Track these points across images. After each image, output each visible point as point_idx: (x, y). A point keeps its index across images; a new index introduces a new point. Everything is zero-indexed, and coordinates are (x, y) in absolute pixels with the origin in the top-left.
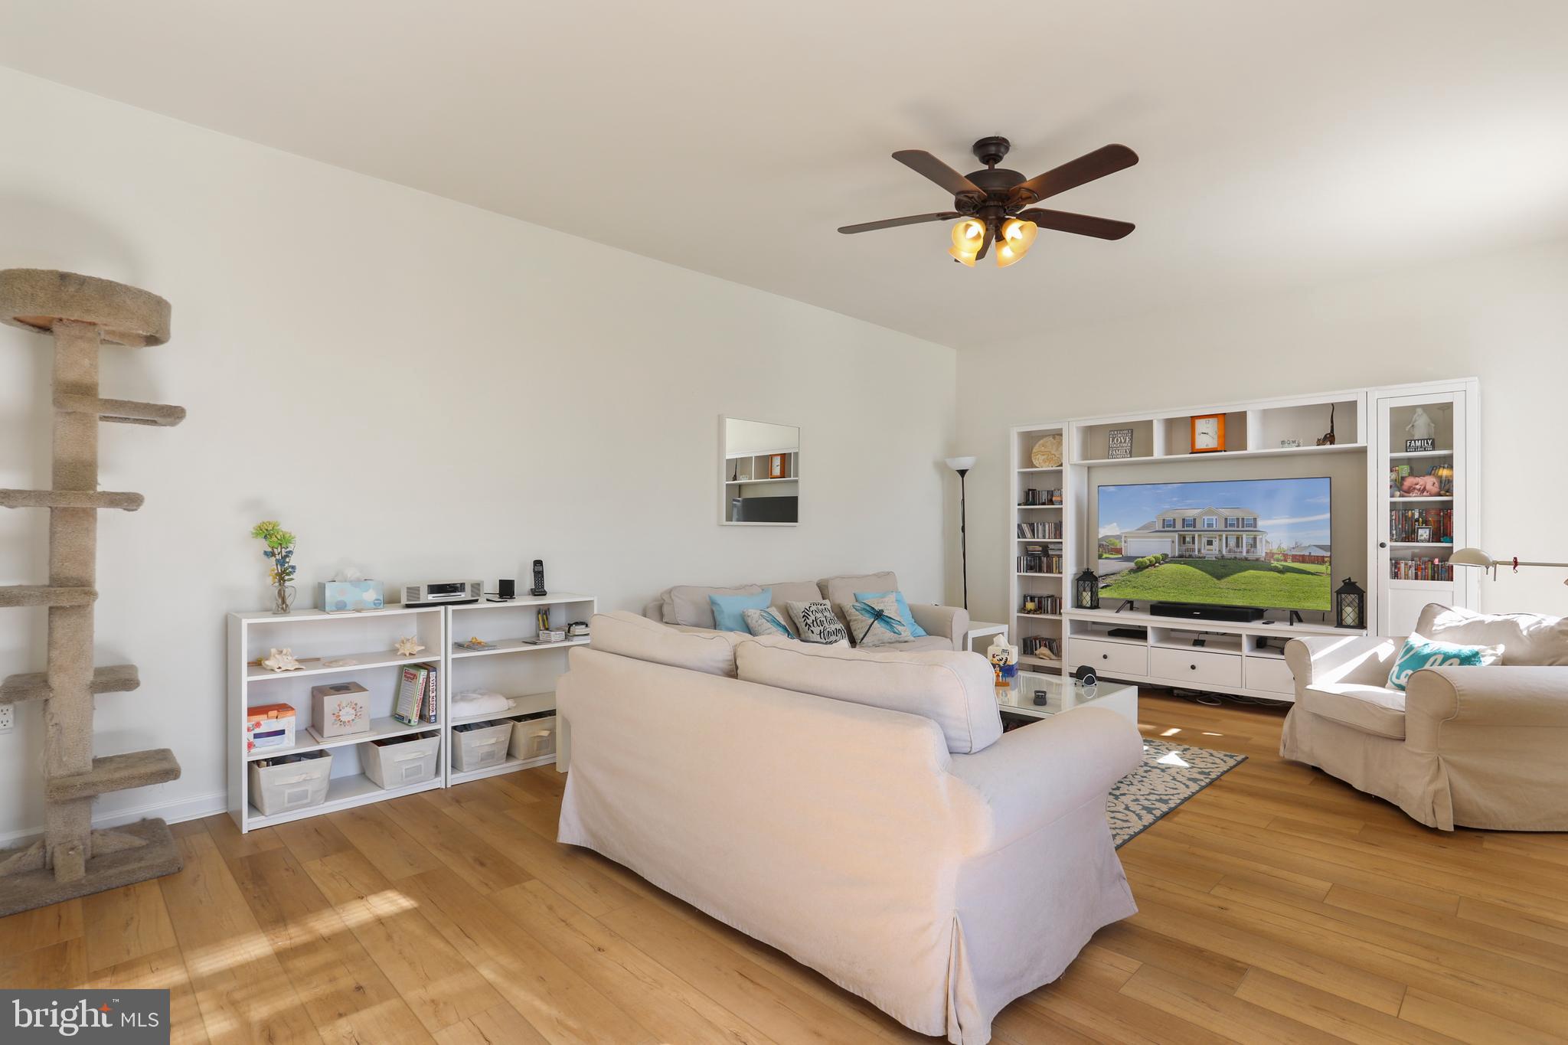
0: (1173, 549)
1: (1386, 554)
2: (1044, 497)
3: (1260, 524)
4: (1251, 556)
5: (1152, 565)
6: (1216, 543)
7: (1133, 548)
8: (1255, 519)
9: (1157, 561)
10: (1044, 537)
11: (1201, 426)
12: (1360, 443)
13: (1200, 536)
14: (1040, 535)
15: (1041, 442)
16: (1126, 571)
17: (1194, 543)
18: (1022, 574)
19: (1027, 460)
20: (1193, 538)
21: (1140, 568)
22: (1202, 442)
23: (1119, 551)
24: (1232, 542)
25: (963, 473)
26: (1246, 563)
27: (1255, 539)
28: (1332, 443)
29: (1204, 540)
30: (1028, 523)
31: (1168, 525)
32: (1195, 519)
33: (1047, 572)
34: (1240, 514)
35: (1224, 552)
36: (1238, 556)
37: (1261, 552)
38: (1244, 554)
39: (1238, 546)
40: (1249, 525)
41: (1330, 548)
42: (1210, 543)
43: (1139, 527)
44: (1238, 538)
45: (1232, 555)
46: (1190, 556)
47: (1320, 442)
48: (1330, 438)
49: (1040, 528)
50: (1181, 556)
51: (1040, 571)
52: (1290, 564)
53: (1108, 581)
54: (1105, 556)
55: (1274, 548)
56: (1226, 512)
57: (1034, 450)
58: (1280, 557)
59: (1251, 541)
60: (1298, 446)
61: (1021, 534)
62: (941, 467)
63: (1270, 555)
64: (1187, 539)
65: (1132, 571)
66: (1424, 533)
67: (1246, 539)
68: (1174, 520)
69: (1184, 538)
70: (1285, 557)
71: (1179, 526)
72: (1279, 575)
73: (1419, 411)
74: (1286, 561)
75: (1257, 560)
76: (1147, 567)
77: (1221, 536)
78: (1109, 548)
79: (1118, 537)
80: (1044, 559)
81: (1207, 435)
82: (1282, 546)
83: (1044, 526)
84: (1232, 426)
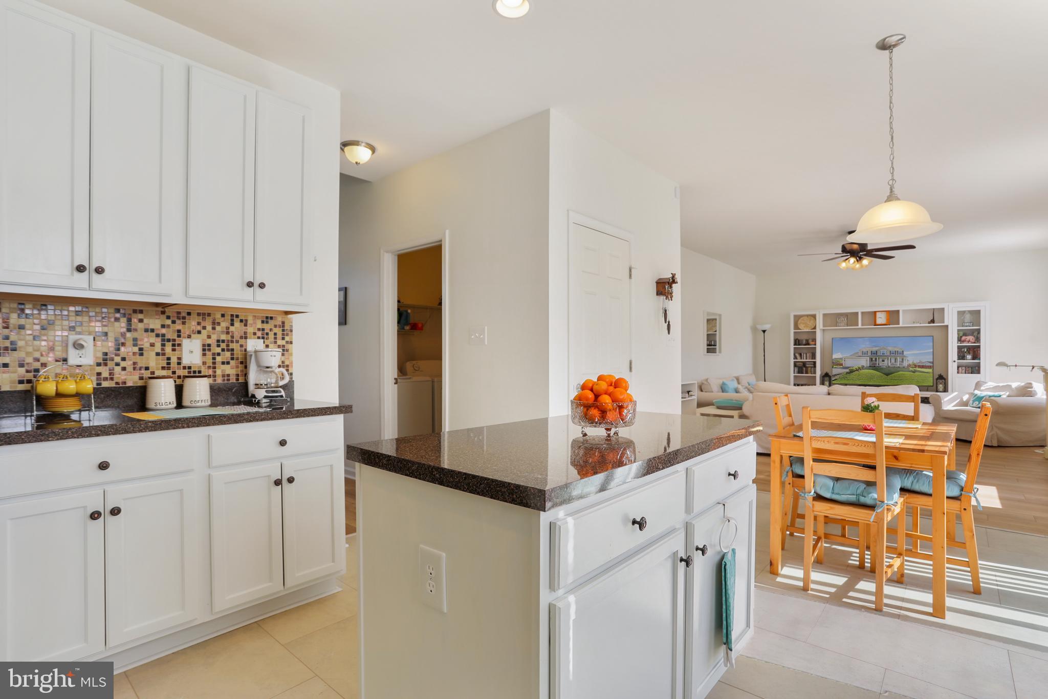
0: (867, 364)
1: (955, 365)
2: (804, 342)
3: (905, 353)
4: (901, 366)
5: (857, 370)
6: (886, 361)
7: (849, 363)
8: (903, 351)
9: (859, 368)
10: (806, 359)
11: (878, 315)
12: (945, 324)
13: (879, 358)
14: (805, 358)
15: (802, 318)
16: (845, 373)
17: (876, 361)
18: (796, 375)
19: (796, 327)
20: (876, 359)
21: (852, 371)
22: (879, 321)
23: (842, 365)
24: (893, 361)
25: (764, 331)
26: (899, 369)
27: (903, 359)
28: (934, 323)
29: (881, 360)
30: (798, 353)
31: (864, 354)
32: (876, 351)
33: (806, 374)
34: (897, 350)
35: (889, 365)
36: (896, 366)
37: (905, 364)
38: (898, 365)
39: (895, 362)
40: (900, 354)
41: (933, 363)
42: (883, 361)
43: (852, 354)
44: (895, 359)
45: (893, 366)
46: (875, 366)
47: (929, 323)
48: (933, 321)
49: (805, 355)
50: (870, 366)
51: (802, 373)
52: (918, 369)
53: (836, 377)
54: (834, 367)
55: (911, 363)
56: (890, 349)
57: (799, 322)
58: (913, 366)
59: (901, 360)
60: (920, 324)
61: (795, 358)
62: (754, 329)
63: (909, 365)
64: (873, 359)
65: (847, 373)
66: (969, 357)
67: (899, 359)
68: (867, 352)
69: (872, 359)
70: (916, 366)
71: (869, 354)
72: (912, 373)
73: (967, 312)
74: (915, 367)
75: (904, 367)
76: (854, 371)
77: (888, 358)
78: (837, 363)
79: (841, 359)
80: (804, 369)
81: (881, 319)
82: (915, 362)
83: (806, 354)
84: (893, 316)
